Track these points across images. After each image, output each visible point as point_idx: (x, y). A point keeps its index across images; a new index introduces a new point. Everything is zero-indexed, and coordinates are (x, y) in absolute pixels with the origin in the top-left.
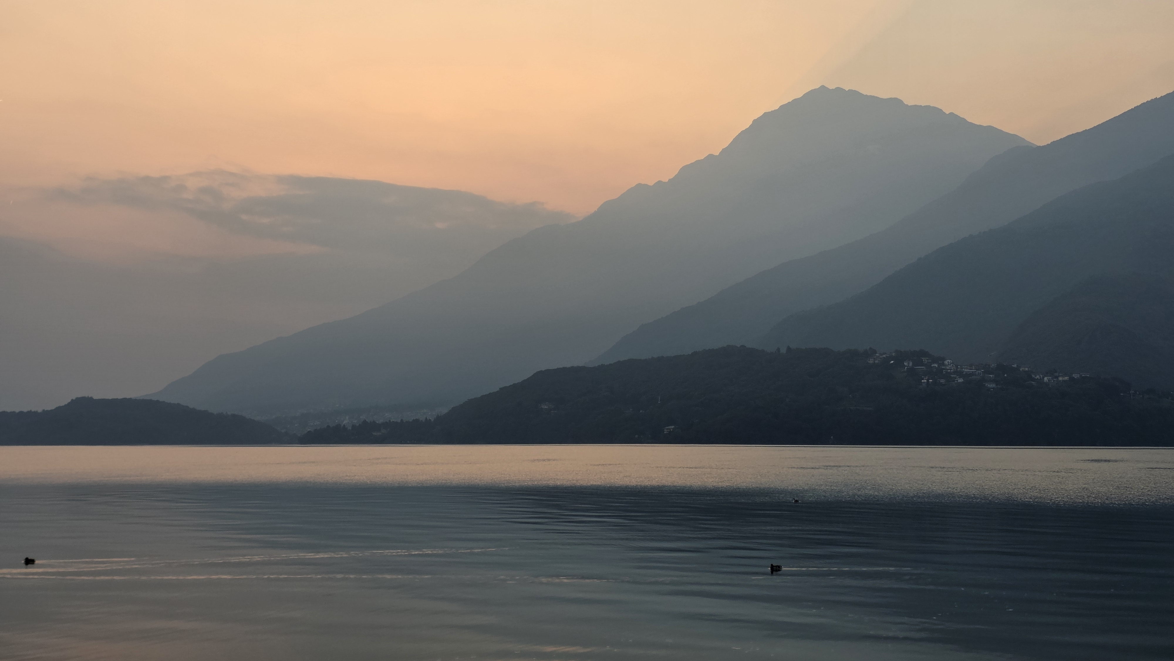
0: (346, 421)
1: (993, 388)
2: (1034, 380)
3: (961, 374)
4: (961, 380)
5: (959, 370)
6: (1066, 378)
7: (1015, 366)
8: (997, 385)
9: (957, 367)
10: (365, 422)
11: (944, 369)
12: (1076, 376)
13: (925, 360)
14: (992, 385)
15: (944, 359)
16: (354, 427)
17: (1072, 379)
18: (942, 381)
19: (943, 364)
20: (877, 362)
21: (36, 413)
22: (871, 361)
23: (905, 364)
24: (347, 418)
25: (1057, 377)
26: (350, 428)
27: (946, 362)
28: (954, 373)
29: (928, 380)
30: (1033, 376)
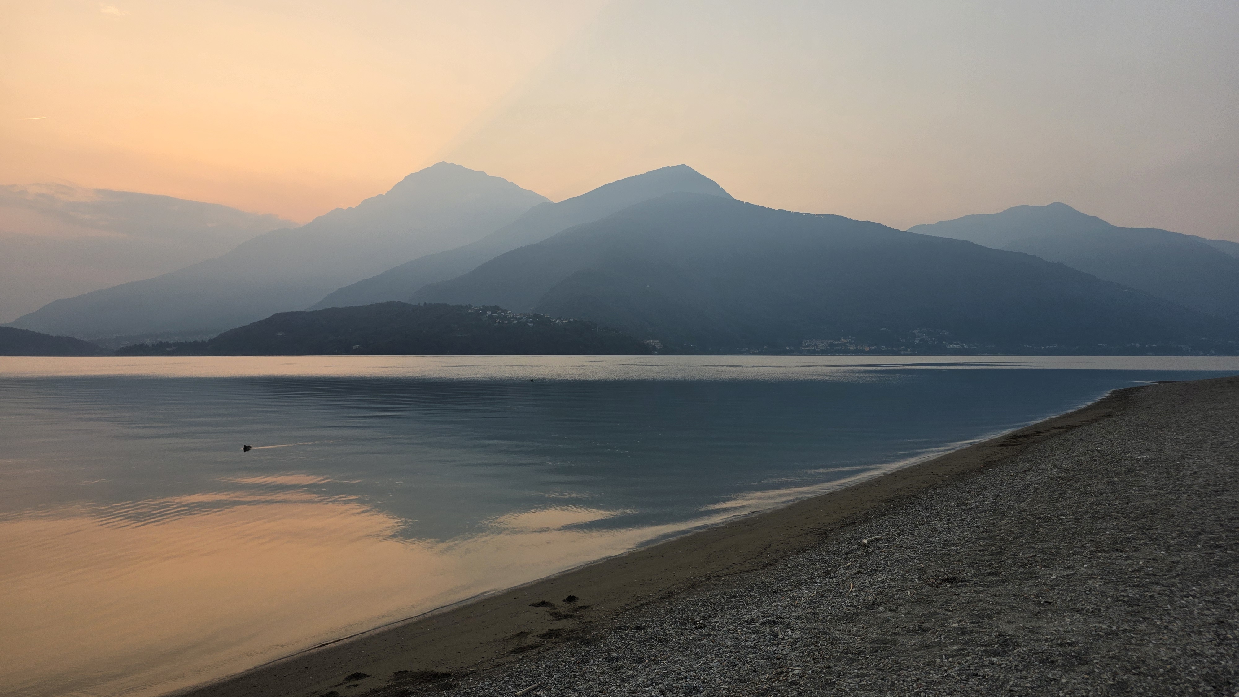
0: (148, 342)
1: (532, 326)
2: (551, 322)
3: (516, 319)
4: (516, 322)
5: (515, 316)
6: (567, 321)
7: (542, 315)
8: (533, 324)
9: (514, 314)
11: (507, 316)
12: (571, 320)
13: (498, 311)
14: (531, 324)
15: (507, 311)
16: (153, 345)
17: (570, 321)
18: (506, 322)
19: (507, 313)
20: (472, 311)
22: (470, 311)
23: (487, 313)
24: (148, 339)
25: (563, 321)
26: (151, 346)
27: (508, 312)
28: (512, 318)
29: (499, 321)
30: (551, 320)
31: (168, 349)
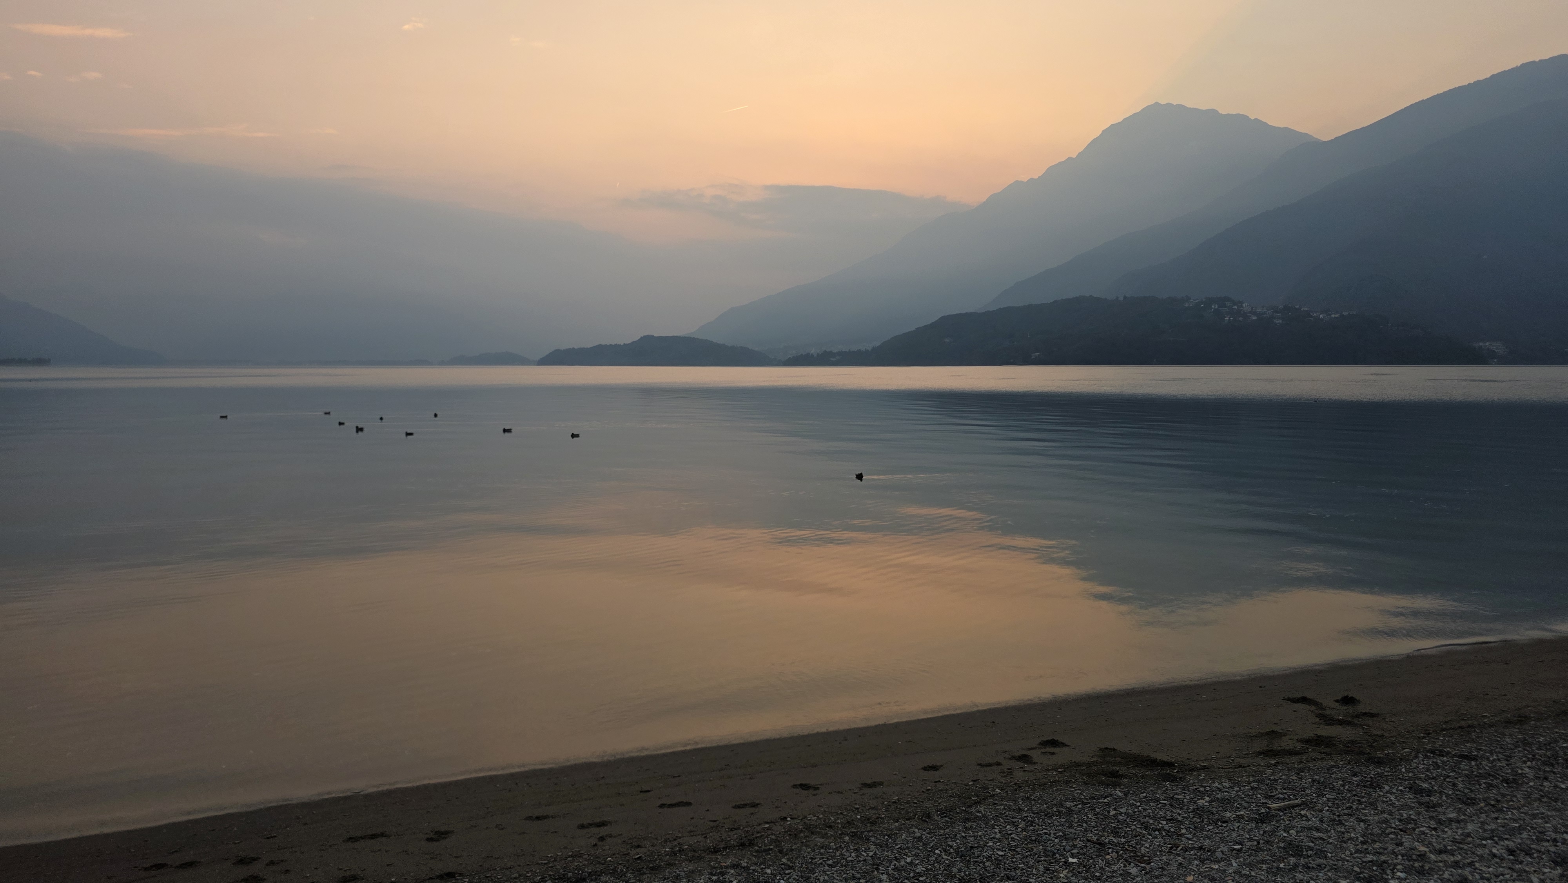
0: (813, 351)
1: (1280, 323)
2: (1312, 317)
3: (1255, 313)
4: (1255, 318)
5: (1254, 310)
6: (1338, 315)
7: (1297, 307)
8: (1283, 321)
9: (1252, 308)
10: (825, 351)
11: (1242, 310)
12: (1345, 313)
13: (1228, 304)
14: (1279, 321)
15: (1242, 303)
16: (818, 355)
17: (1342, 316)
18: (1241, 319)
19: (1242, 307)
20: (1191, 305)
21: (620, 345)
22: (1187, 305)
23: (1213, 307)
24: (814, 349)
25: (1330, 315)
26: (816, 356)
27: (1244, 305)
28: (1250, 312)
29: (1229, 318)
30: (1311, 314)
31: (832, 359)
